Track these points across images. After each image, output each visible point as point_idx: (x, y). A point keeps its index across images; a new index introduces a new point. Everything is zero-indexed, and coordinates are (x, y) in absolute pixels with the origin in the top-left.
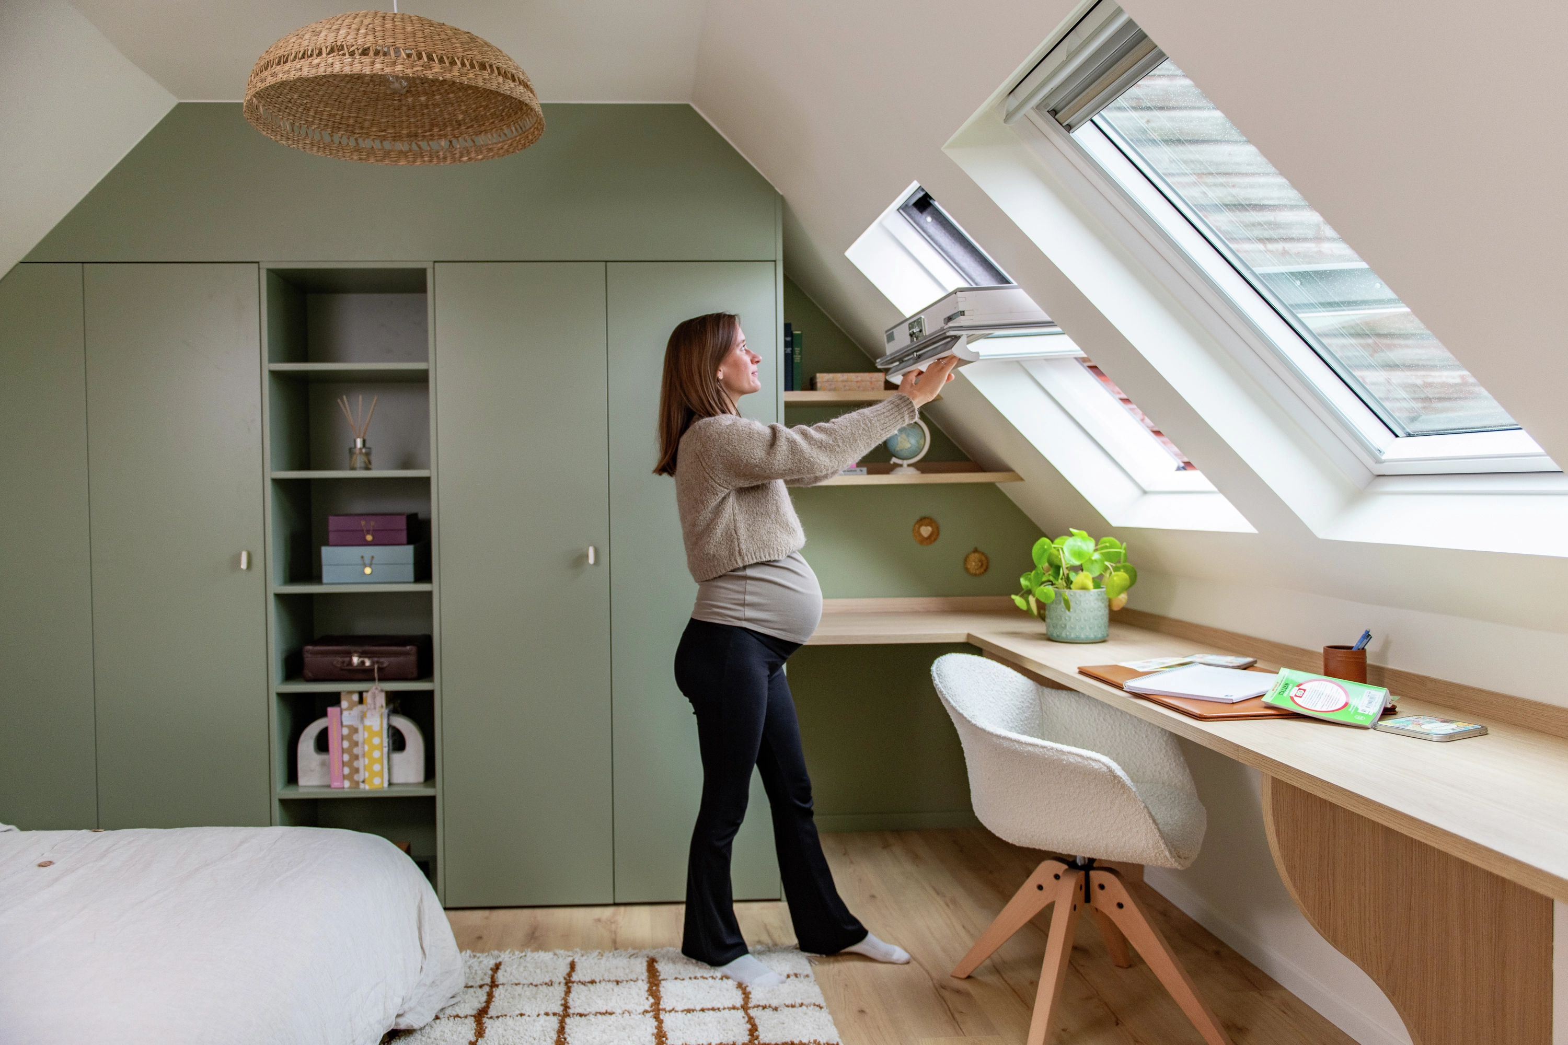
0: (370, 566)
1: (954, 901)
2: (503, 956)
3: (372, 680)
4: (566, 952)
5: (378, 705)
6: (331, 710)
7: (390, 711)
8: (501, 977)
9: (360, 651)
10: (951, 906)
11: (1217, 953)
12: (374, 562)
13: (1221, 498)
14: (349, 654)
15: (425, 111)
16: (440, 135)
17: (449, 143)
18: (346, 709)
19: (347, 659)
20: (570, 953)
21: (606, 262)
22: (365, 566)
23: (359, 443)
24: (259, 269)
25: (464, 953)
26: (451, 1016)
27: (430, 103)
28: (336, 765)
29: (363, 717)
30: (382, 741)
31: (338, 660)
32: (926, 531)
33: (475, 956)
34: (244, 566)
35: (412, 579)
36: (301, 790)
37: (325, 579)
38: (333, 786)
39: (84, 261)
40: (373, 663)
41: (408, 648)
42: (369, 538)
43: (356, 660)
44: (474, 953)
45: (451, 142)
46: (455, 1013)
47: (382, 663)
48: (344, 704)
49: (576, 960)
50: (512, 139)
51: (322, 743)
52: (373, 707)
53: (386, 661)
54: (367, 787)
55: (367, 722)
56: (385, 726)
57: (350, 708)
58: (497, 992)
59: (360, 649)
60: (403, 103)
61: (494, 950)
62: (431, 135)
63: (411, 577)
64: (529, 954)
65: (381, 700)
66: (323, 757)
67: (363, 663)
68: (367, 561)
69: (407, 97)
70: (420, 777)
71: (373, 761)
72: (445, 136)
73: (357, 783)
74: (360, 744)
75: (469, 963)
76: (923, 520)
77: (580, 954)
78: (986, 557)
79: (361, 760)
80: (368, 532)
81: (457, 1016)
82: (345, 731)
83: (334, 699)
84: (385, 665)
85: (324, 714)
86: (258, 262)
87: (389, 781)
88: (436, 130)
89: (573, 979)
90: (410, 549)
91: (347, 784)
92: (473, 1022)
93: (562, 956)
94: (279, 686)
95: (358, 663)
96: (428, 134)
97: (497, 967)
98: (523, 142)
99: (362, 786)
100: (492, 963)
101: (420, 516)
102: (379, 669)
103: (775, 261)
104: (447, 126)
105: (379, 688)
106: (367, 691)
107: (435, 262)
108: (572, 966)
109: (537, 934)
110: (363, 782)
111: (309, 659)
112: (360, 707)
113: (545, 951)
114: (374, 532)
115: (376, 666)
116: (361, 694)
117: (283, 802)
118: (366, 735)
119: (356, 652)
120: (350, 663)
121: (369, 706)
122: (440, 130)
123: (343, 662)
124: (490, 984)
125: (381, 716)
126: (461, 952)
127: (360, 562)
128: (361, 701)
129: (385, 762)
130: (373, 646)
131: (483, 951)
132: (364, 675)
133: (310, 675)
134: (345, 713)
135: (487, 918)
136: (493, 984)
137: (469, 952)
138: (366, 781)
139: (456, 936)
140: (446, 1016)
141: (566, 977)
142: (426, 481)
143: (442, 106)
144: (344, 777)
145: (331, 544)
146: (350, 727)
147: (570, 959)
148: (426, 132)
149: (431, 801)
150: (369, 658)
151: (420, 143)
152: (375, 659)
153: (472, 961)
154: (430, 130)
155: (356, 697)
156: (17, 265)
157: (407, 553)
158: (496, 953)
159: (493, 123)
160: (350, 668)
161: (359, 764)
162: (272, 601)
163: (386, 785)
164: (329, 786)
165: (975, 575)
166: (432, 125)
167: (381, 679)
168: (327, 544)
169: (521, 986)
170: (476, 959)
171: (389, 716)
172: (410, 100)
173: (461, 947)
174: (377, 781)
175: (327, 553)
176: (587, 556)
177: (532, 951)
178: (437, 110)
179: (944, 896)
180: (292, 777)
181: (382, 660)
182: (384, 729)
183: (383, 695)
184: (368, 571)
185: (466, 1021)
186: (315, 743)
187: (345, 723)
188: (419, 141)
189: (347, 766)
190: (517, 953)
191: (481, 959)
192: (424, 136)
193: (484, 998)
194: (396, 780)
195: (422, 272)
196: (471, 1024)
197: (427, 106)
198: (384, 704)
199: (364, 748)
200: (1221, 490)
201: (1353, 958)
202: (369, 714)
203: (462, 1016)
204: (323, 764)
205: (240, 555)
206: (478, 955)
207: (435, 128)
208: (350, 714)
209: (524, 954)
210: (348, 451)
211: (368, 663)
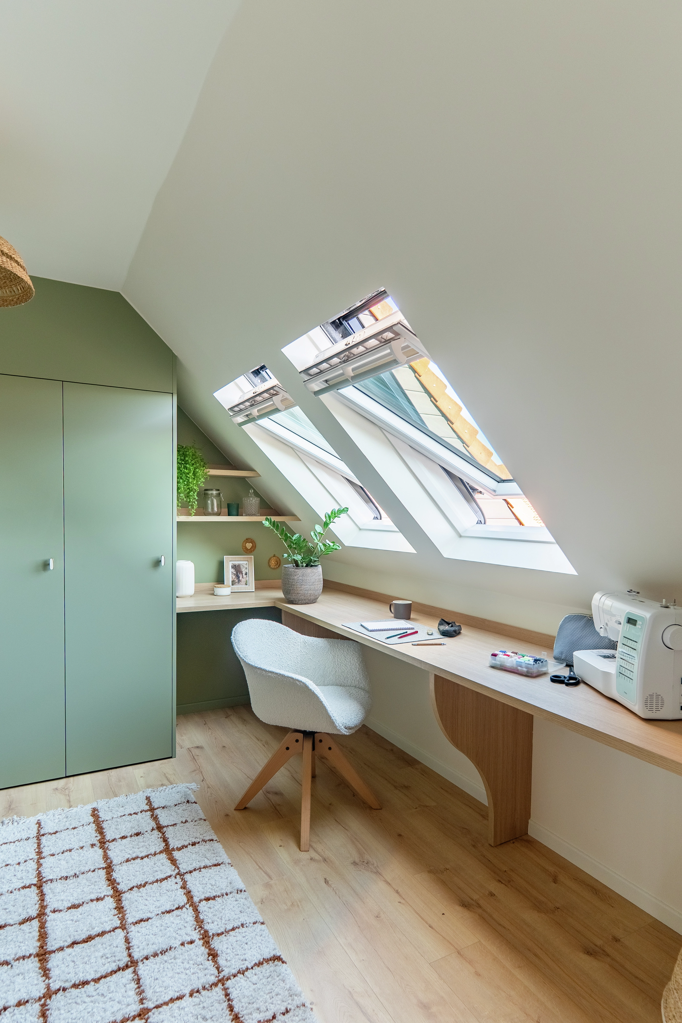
1: (267, 743)
10: (266, 745)
11: (392, 750)
13: (400, 535)
21: (63, 381)
32: (249, 545)
50: (18, 295)
76: (248, 540)
78: (280, 560)
89: (41, 833)
98: (25, 297)
103: (172, 393)
159: (5, 282)
165: (274, 569)
176: (49, 564)
179: (262, 741)
200: (401, 531)
201: (464, 752)
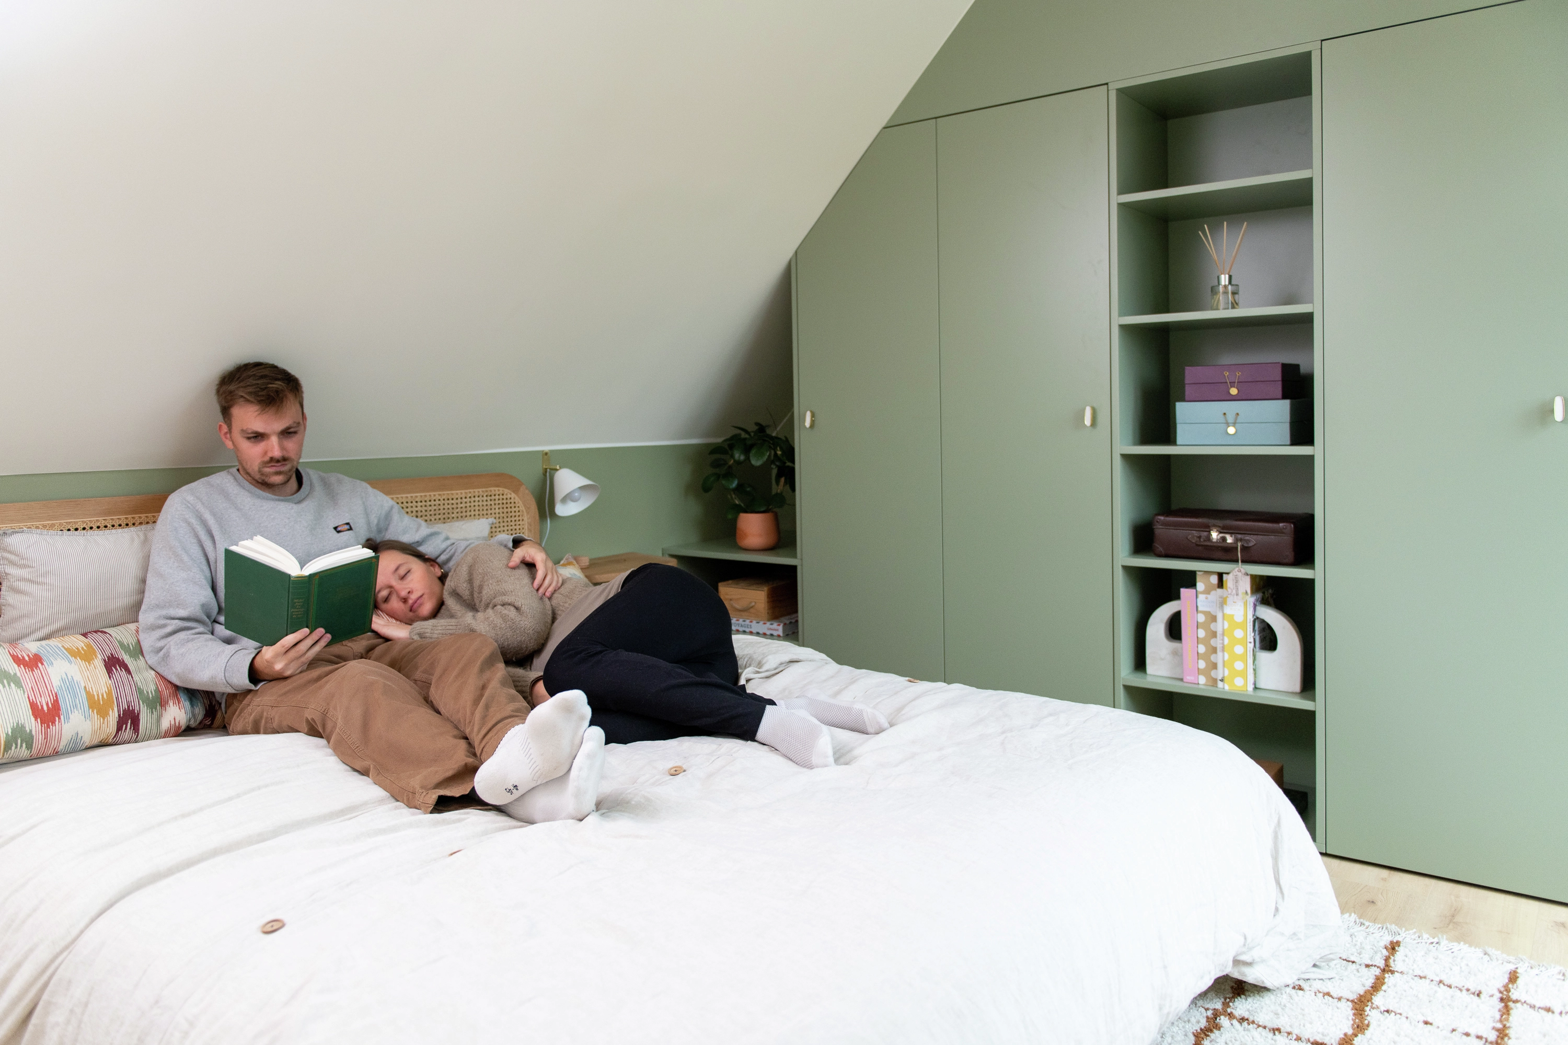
0: (1234, 424)
2: (1403, 934)
3: (1236, 561)
4: (1504, 955)
5: (1242, 591)
6: (1184, 592)
7: (1257, 600)
8: (1398, 962)
9: (1221, 525)
12: (1239, 420)
14: (1208, 529)
18: (1203, 593)
19: (1205, 534)
20: (1512, 959)
22: (1228, 424)
23: (1224, 280)
24: (1108, 90)
25: (1347, 915)
26: (1320, 992)
28: (1189, 656)
29: (1223, 603)
30: (1248, 636)
31: (1193, 535)
33: (1362, 924)
34: (1088, 421)
35: (1289, 443)
36: (1149, 679)
37: (1179, 440)
38: (1185, 680)
39: (937, 116)
40: (1236, 540)
41: (1281, 525)
42: (1234, 391)
43: (1215, 535)
44: (1362, 920)
46: (1326, 990)
47: (1247, 541)
48: (1200, 586)
49: (1518, 971)
51: (1174, 629)
52: (1234, 592)
53: (1252, 540)
54: (1227, 687)
55: (1228, 610)
56: (1250, 618)
57: (1207, 592)
58: (1389, 979)
59: (1220, 523)
61: (1391, 924)
63: (1287, 439)
64: (1444, 942)
65: (1246, 584)
66: (1175, 645)
67: (1224, 539)
68: (1231, 419)
70: (1297, 686)
71: (1235, 657)
73: (1215, 681)
74: (1218, 635)
75: (1352, 931)
77: (1527, 964)
79: (1220, 654)
80: (1232, 384)
81: (1328, 994)
82: (1201, 618)
83: (1189, 579)
84: (1251, 544)
85: (1177, 597)
86: (1107, 84)
87: (1255, 684)
89: (1514, 997)
90: (1286, 404)
91: (1202, 680)
92: (1349, 1009)
93: (1497, 960)
94: (1125, 557)
95: (1217, 539)
97: (1393, 947)
99: (1220, 684)
100: (1387, 939)
101: (1303, 370)
102: (1244, 549)
105: (1243, 571)
106: (1228, 573)
107: (1322, 41)
108: (1513, 977)
109: (1458, 919)
110: (1222, 680)
111: (1159, 530)
112: (1219, 590)
113: (1470, 946)
114: (1240, 384)
115: (1239, 544)
116: (1220, 576)
117: (1129, 689)
118: (1226, 625)
119: (1215, 526)
120: (1209, 538)
121: (1229, 590)
123: (1200, 537)
124: (1382, 968)
125: (1246, 604)
126: (1342, 913)
127: (1222, 420)
128: (1221, 584)
129: (1250, 660)
130: (1236, 520)
131: (1375, 921)
132: (1225, 554)
133: (1161, 549)
134: (1201, 597)
135: (1384, 880)
136: (1387, 968)
137: (1354, 917)
138: (1226, 680)
139: (1338, 894)
140: (1313, 990)
141: (1502, 989)
142: (1306, 320)
144: (1199, 672)
145: (1187, 398)
146: (1206, 613)
147: (1512, 967)
149: (1309, 717)
150: (1231, 534)
152: (1239, 536)
153: (1357, 928)
155: (1214, 579)
156: (881, 131)
157: (1281, 409)
158: (1393, 927)
160: (1208, 544)
161: (1219, 658)
162: (1118, 461)
163: (1250, 688)
164: (1181, 680)
167: (1244, 561)
168: (1183, 399)
169: (1428, 981)
170: (1363, 928)
171: (1255, 606)
173: (1344, 909)
174: (1239, 682)
175: (1183, 410)
176: (1552, 411)
177: (1451, 940)
180: (1140, 663)
181: (1247, 538)
182: (1248, 621)
183: (1248, 579)
184: (1231, 430)
185: (1340, 1004)
186: (1166, 627)
187: (1200, 609)
189: (1203, 659)
190: (1425, 936)
191: (1371, 930)
193: (1369, 982)
194: (1261, 685)
195: (1306, 57)
196: (1347, 1011)
198: (1249, 591)
199: (1223, 640)
202: (1229, 600)
203: (1335, 996)
204: (1175, 653)
205: (1083, 411)
206: (1367, 923)
208: (1206, 598)
209: (1436, 940)
210: (1210, 289)
211: (1230, 540)
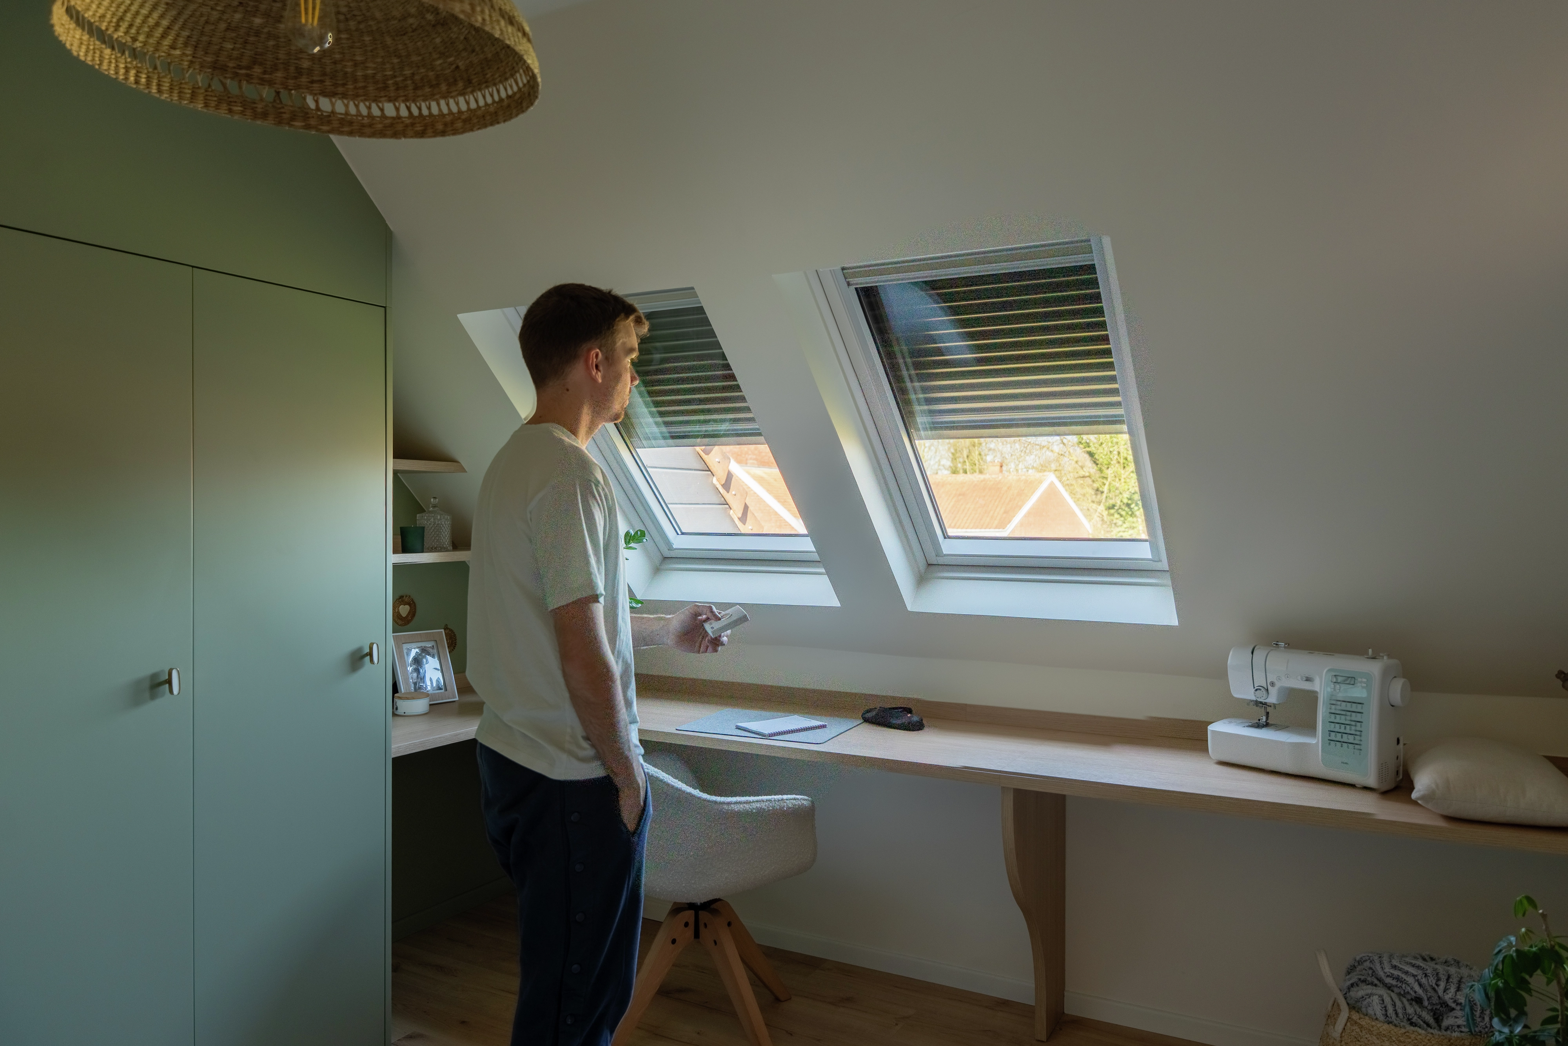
15: (252, 39)
16: (262, 79)
17: (274, 94)
27: (266, 30)
45: (278, 93)
60: (225, 17)
62: (248, 75)
69: (235, 12)
72: (271, 83)
88: (257, 70)
96: (243, 71)
104: (277, 70)
122: (265, 73)
143: (282, 40)
148: (240, 69)
151: (228, 81)
154: (249, 68)
166: (254, 62)
172: (238, 16)
178: (271, 43)
188: (225, 77)
192: (236, 74)
197: (257, 33)
207: (256, 67)
